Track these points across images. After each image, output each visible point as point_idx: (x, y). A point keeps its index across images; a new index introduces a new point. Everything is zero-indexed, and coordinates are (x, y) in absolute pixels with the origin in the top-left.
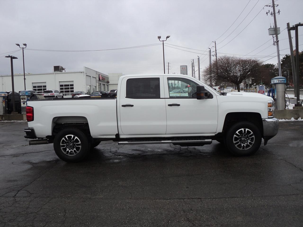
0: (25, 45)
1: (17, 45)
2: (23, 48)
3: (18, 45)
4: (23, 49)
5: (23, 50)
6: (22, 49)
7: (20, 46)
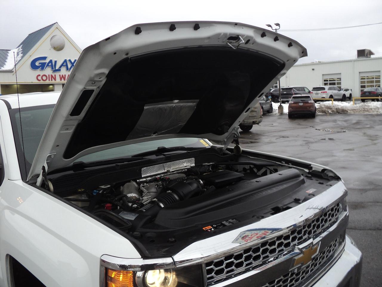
1: (269, 26)
2: (276, 29)
6: (275, 30)
7: (272, 28)
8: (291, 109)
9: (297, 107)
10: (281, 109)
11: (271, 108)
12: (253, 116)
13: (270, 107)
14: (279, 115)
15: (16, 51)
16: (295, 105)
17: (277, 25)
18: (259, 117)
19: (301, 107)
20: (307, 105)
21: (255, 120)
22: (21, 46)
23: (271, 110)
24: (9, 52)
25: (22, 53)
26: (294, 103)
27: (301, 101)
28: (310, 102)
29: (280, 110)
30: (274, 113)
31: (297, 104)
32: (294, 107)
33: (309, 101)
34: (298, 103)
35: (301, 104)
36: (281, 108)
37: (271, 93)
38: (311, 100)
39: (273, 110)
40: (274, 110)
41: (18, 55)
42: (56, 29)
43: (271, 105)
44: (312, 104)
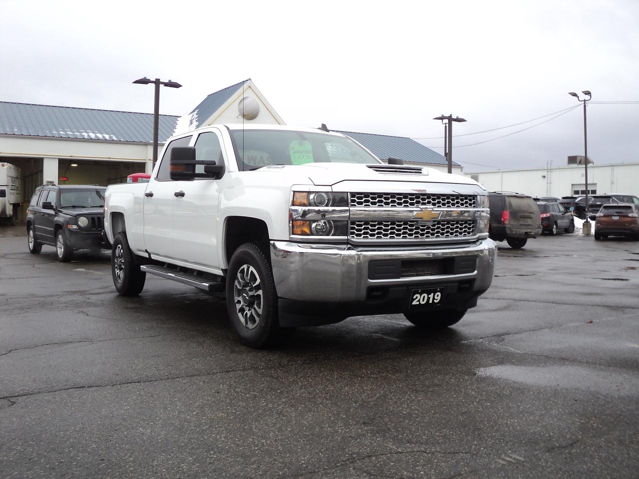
0: (588, 93)
1: (573, 95)
2: (585, 101)
3: (575, 95)
4: (585, 103)
5: (585, 106)
6: (583, 102)
7: (578, 97)
8: (599, 225)
9: (608, 223)
10: (587, 227)
11: (572, 225)
12: (527, 224)
13: (568, 224)
14: (584, 236)
15: (189, 117)
16: (606, 219)
17: (586, 94)
18: (537, 227)
19: (615, 222)
20: (626, 219)
21: (529, 231)
22: (197, 111)
23: (571, 229)
24: (178, 119)
25: (197, 121)
26: (605, 216)
27: (616, 213)
28: (630, 215)
29: (586, 229)
30: (576, 233)
31: (609, 218)
32: (605, 222)
33: (630, 213)
34: (611, 216)
35: (616, 218)
36: (587, 225)
37: (577, 204)
38: (632, 212)
39: (575, 229)
40: (577, 228)
41: (191, 124)
42: (248, 88)
43: (573, 220)
44: (634, 219)
